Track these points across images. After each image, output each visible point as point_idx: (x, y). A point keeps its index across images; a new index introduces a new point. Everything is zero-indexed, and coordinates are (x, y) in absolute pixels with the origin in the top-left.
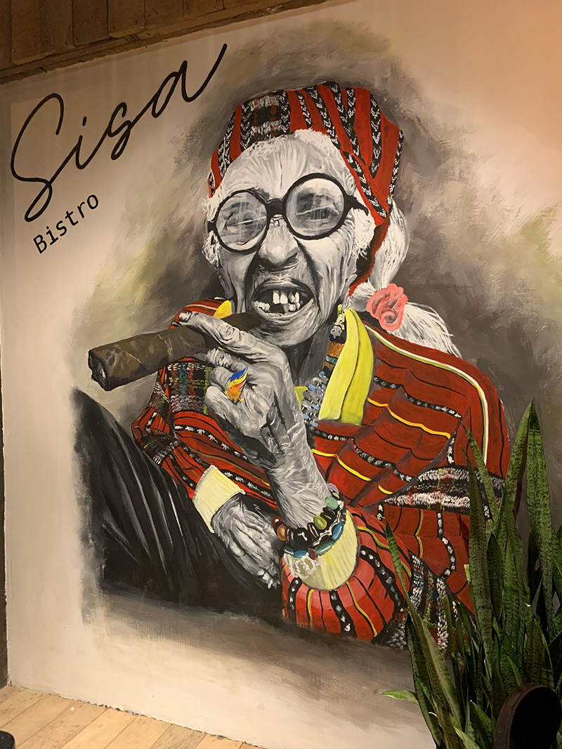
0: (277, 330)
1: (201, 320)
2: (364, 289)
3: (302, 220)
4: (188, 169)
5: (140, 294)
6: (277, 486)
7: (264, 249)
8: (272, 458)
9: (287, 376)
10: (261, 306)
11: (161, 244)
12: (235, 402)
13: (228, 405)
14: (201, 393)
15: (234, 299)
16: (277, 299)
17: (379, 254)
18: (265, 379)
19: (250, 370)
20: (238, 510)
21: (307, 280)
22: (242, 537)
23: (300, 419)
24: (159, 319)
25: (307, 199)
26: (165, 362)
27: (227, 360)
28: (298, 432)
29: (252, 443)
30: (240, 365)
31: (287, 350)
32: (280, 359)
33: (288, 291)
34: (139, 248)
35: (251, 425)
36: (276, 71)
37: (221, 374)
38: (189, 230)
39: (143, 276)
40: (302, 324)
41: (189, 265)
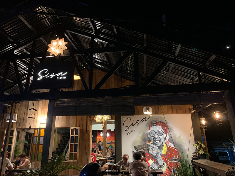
0: (157, 145)
1: (148, 143)
2: (165, 141)
3: (159, 134)
4: (146, 128)
5: (141, 140)
6: (158, 161)
7: (155, 136)
8: (157, 158)
9: (158, 149)
10: (155, 142)
11: (143, 135)
12: (153, 152)
13: (152, 153)
14: (149, 151)
15: (152, 141)
16: (157, 141)
17: (166, 138)
18: (156, 150)
19: (154, 149)
20: (153, 164)
21: (160, 140)
22: (154, 167)
23: (160, 154)
24: (143, 143)
25: (159, 132)
26: (144, 148)
27: (151, 148)
28: (160, 155)
29: (155, 157)
30: (153, 148)
31: (158, 147)
32: (157, 148)
33: (158, 141)
34: (141, 135)
35: (154, 155)
36: (155, 120)
37: (151, 149)
38: (147, 134)
39: (141, 138)
40: (159, 144)
41: (147, 138)
